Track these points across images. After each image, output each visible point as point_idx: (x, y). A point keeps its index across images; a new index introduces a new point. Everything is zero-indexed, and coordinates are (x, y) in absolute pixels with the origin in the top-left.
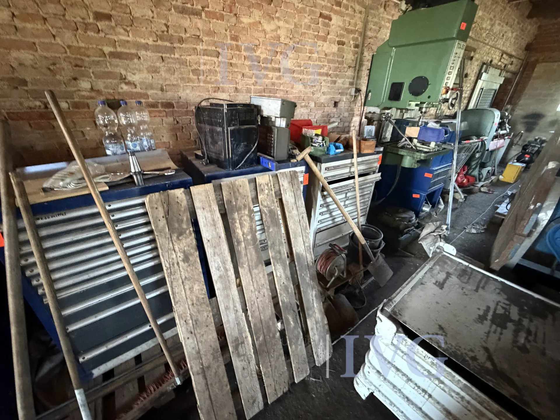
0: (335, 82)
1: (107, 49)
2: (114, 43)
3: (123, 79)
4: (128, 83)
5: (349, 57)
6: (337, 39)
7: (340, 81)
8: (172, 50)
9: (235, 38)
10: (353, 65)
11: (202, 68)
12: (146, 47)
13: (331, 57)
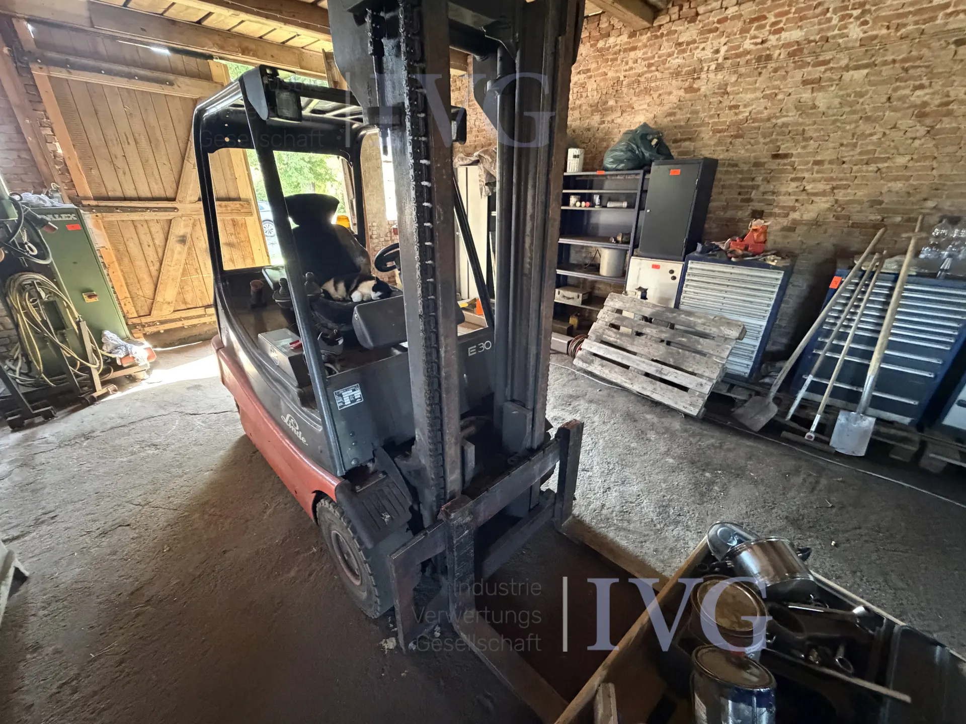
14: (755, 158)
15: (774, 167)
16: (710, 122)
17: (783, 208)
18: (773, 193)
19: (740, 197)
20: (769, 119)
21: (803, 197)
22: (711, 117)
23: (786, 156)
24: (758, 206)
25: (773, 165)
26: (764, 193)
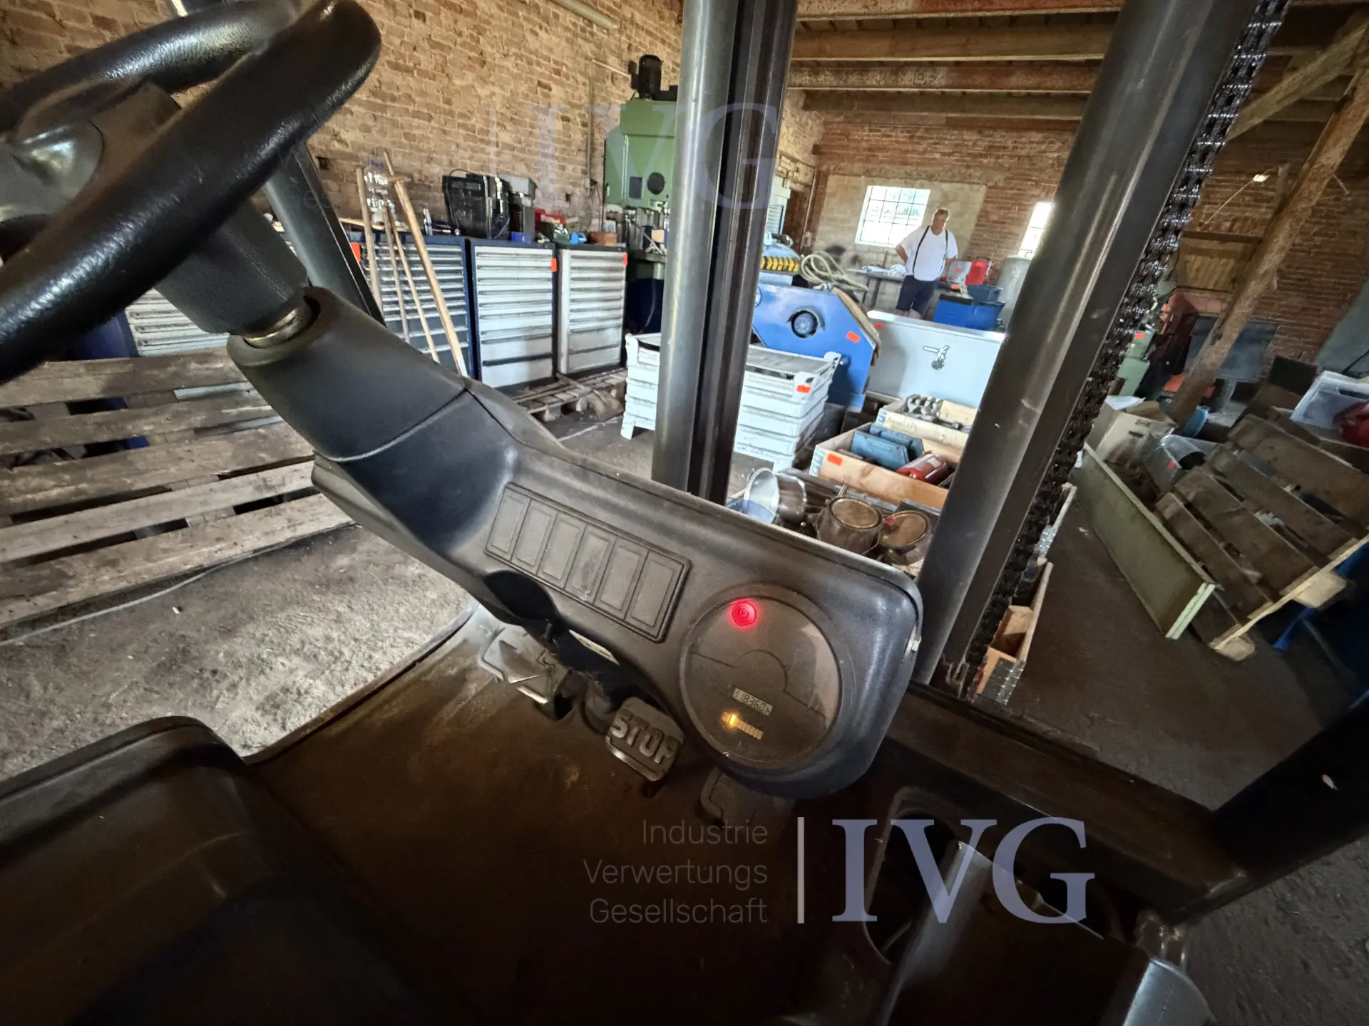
0: (563, 168)
4: (340, 141)
5: (578, 137)
6: (561, 114)
7: (570, 167)
9: (448, 102)
10: (583, 148)
11: (415, 132)
13: (556, 136)
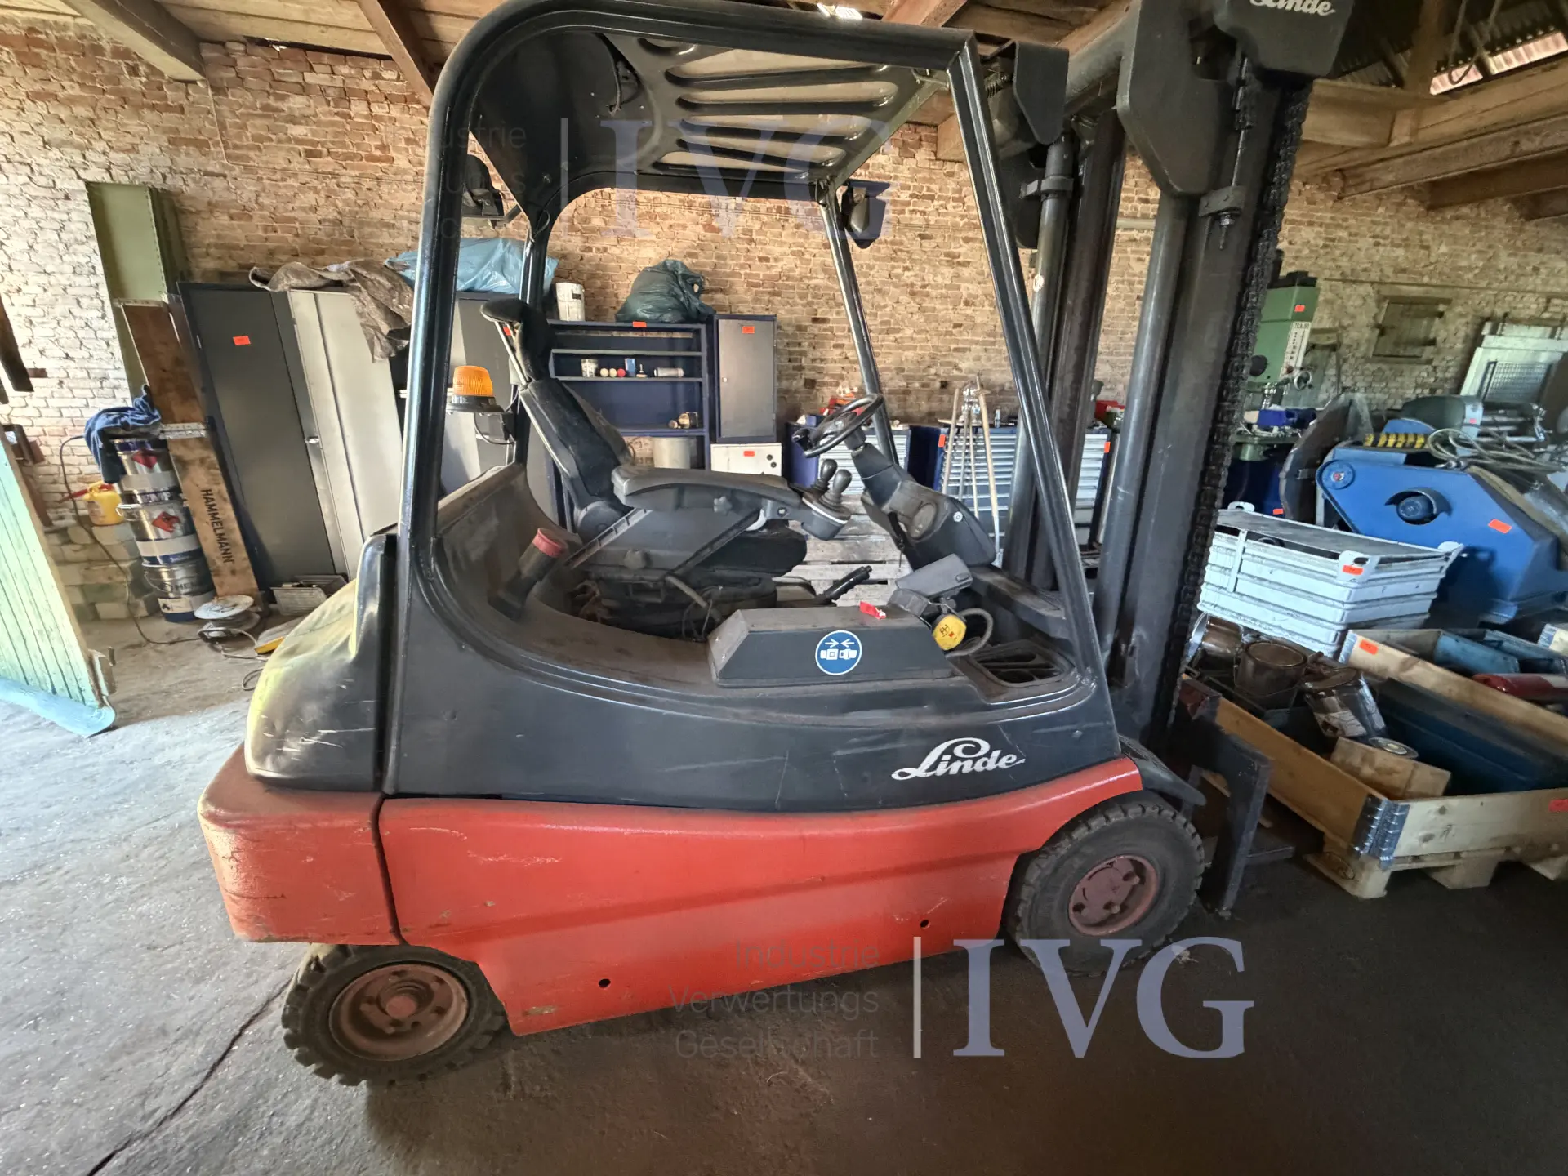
1: (953, 346)
2: (957, 341)
3: (956, 367)
8: (993, 343)
12: (977, 343)
14: (796, 320)
15: (816, 332)
16: (742, 272)
17: (833, 376)
18: (822, 360)
19: (791, 365)
20: (801, 279)
21: (847, 365)
22: (742, 266)
23: (824, 321)
24: (810, 374)
25: (815, 329)
26: (814, 360)
